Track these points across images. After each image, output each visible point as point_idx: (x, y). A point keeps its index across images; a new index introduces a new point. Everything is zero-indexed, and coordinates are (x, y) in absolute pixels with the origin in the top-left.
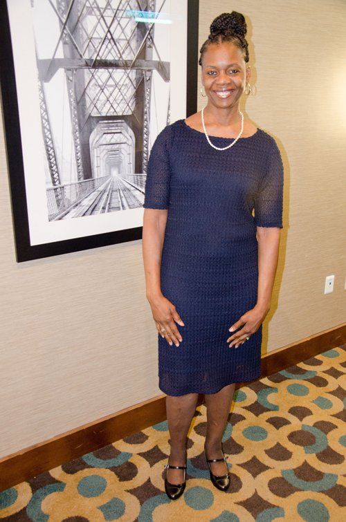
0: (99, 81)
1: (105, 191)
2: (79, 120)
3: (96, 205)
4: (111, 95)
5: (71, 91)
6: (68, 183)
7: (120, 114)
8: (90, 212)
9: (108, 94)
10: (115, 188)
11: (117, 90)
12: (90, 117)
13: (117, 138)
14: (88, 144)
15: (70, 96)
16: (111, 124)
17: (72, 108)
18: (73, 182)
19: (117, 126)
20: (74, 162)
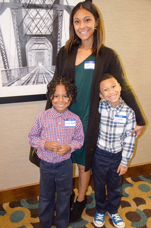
0: (31, 15)
1: (34, 74)
2: (20, 36)
3: (29, 80)
4: (38, 23)
5: (14, 21)
6: (14, 68)
7: (44, 34)
8: (26, 83)
9: (36, 23)
10: (41, 72)
11: (42, 21)
12: (26, 34)
13: (41, 46)
14: (25, 49)
15: (14, 23)
16: (38, 39)
17: (15, 29)
18: (16, 68)
19: (42, 40)
20: (17, 57)
